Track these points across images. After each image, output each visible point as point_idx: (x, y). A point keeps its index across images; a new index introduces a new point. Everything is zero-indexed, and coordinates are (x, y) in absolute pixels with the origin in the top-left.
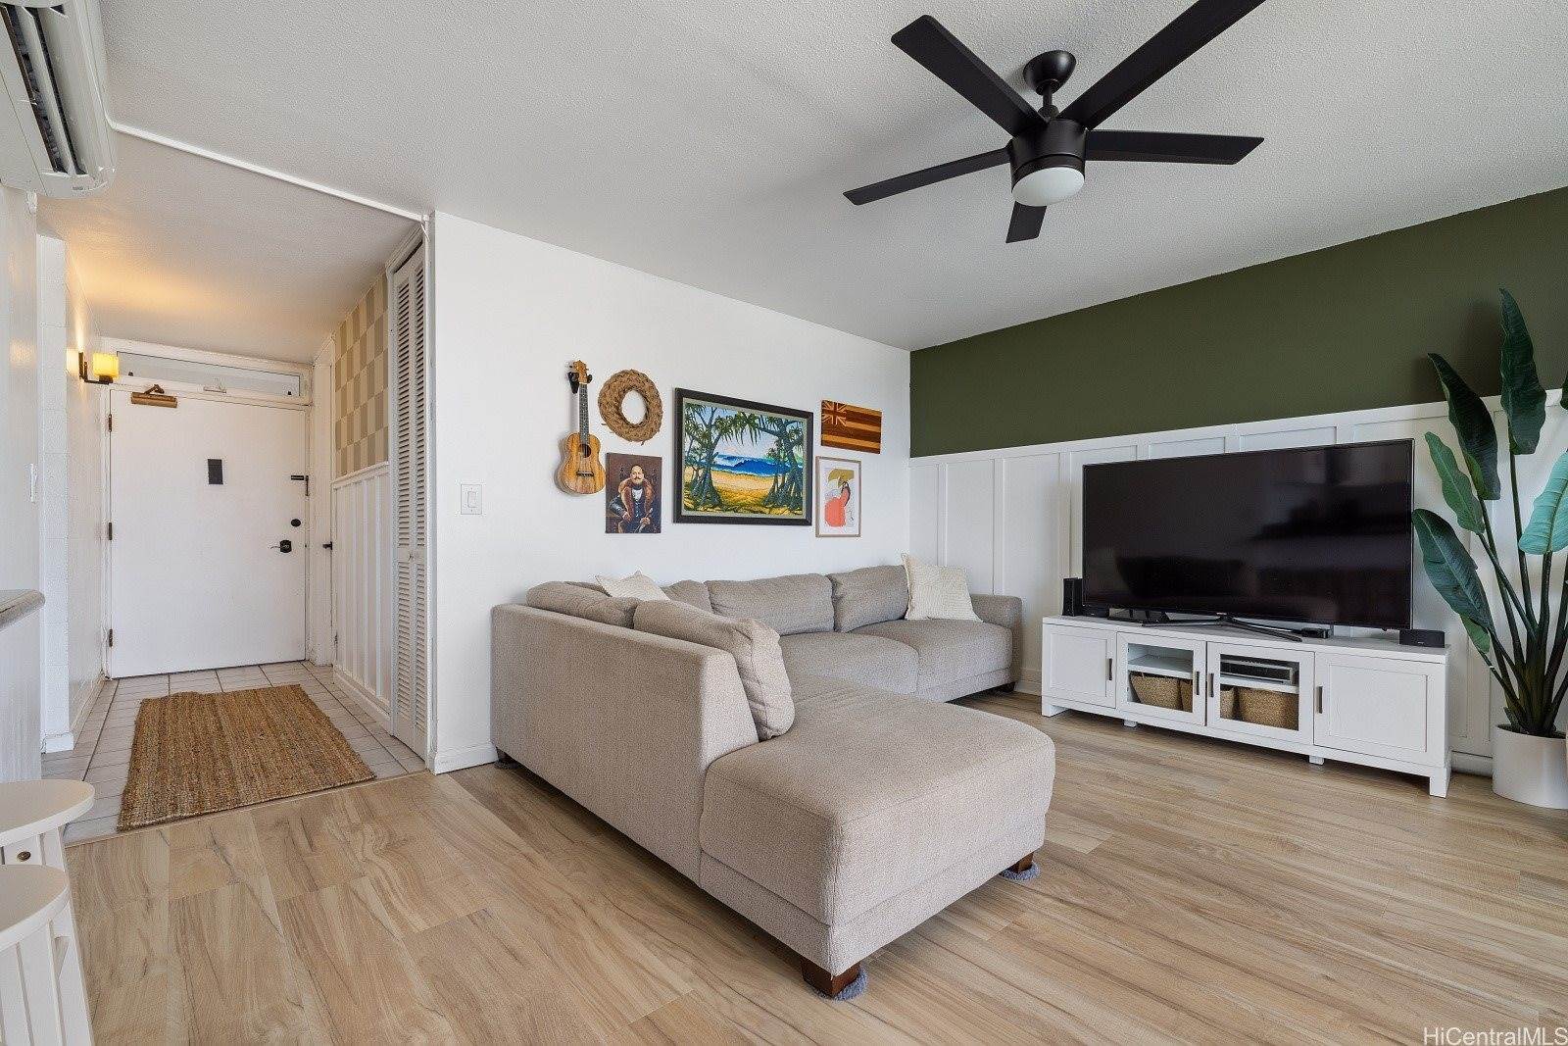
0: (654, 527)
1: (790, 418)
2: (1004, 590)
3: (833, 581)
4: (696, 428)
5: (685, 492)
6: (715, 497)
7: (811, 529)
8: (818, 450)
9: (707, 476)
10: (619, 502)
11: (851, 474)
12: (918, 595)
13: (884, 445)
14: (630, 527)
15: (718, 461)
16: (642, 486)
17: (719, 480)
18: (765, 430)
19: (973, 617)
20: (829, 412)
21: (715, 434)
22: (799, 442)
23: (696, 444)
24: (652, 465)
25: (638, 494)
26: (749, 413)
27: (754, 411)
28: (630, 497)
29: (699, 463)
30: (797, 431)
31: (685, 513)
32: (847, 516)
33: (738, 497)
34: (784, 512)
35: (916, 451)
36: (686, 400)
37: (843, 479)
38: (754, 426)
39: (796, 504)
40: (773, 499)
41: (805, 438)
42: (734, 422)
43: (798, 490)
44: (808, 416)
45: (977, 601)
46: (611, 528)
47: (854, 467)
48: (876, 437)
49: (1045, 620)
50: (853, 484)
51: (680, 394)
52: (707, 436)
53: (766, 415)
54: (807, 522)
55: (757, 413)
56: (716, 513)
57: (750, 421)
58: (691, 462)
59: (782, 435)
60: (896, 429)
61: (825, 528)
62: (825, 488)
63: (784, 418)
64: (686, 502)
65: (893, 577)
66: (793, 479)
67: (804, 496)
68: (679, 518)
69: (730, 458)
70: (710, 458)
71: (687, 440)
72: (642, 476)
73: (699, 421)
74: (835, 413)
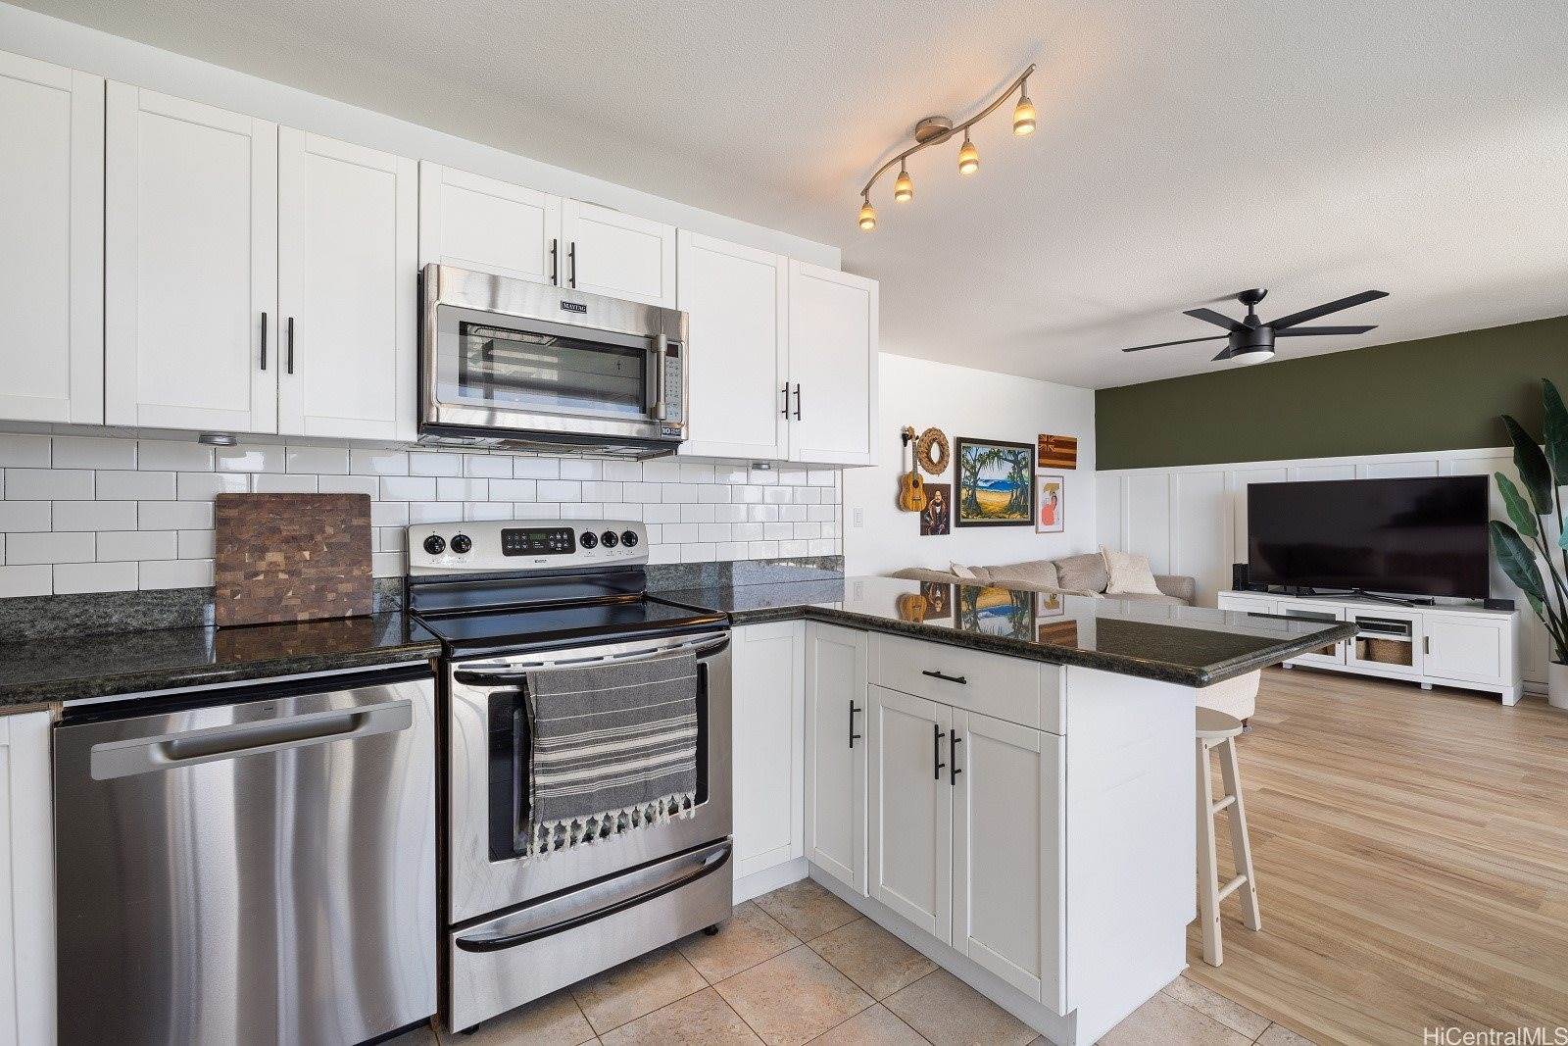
0: (946, 531)
1: (1020, 450)
2: (1178, 571)
3: (1057, 565)
4: (968, 462)
5: (962, 506)
6: (976, 508)
7: (1033, 528)
8: (1039, 471)
9: (974, 495)
10: (929, 515)
11: (1057, 486)
12: (1115, 575)
13: (1078, 463)
14: (934, 532)
15: (980, 484)
16: (941, 503)
17: (981, 497)
18: (1006, 459)
19: (1158, 592)
20: (1043, 442)
21: (978, 465)
22: (1026, 466)
23: (968, 474)
24: (945, 489)
25: (938, 509)
26: (997, 449)
27: (999, 447)
28: (934, 511)
29: (970, 486)
30: (1024, 458)
31: (962, 520)
32: (1056, 517)
33: (991, 507)
34: (1017, 517)
35: (1099, 467)
36: (963, 444)
37: (1052, 489)
38: (999, 458)
39: (1024, 512)
40: (1011, 508)
41: (1030, 464)
42: (988, 456)
43: (1025, 501)
44: (1032, 447)
45: (1161, 581)
46: (924, 532)
47: (1058, 481)
48: (1073, 458)
49: (1220, 593)
50: (1059, 493)
51: (960, 441)
52: (974, 467)
53: (1006, 449)
54: (1031, 523)
55: (1001, 448)
56: (978, 519)
57: (997, 454)
58: (965, 486)
59: (1016, 462)
60: (1086, 452)
61: (1042, 527)
62: (1042, 498)
63: (1017, 450)
64: (963, 513)
65: (1095, 562)
66: (1022, 492)
67: (1029, 504)
68: (958, 524)
69: (986, 481)
70: (975, 482)
71: (963, 470)
72: (940, 498)
73: (969, 458)
74: (1047, 443)
